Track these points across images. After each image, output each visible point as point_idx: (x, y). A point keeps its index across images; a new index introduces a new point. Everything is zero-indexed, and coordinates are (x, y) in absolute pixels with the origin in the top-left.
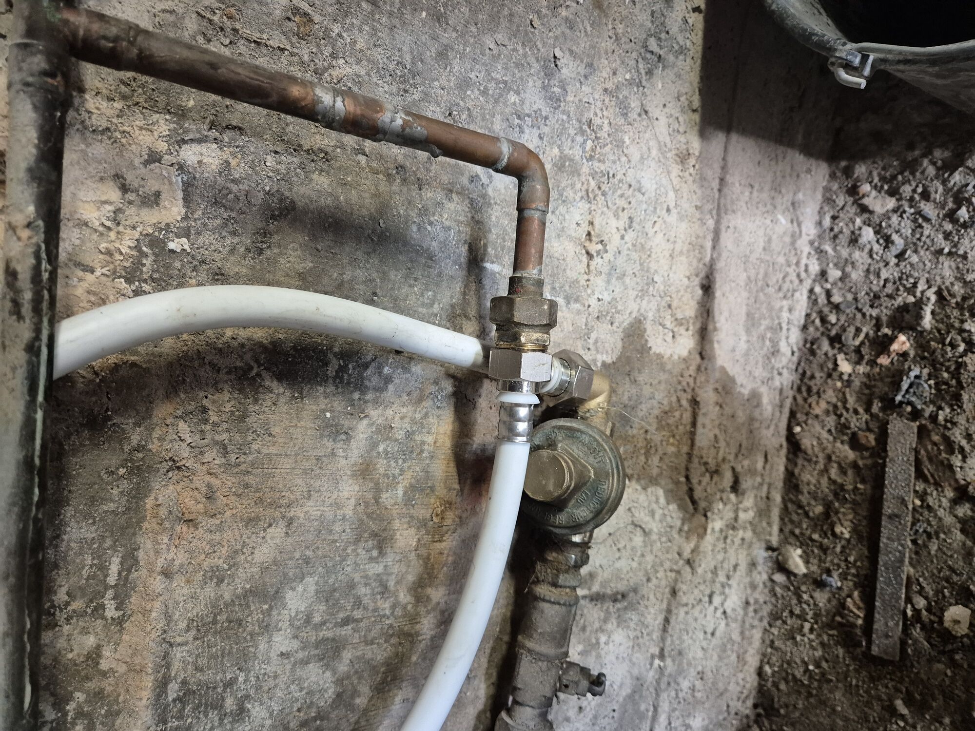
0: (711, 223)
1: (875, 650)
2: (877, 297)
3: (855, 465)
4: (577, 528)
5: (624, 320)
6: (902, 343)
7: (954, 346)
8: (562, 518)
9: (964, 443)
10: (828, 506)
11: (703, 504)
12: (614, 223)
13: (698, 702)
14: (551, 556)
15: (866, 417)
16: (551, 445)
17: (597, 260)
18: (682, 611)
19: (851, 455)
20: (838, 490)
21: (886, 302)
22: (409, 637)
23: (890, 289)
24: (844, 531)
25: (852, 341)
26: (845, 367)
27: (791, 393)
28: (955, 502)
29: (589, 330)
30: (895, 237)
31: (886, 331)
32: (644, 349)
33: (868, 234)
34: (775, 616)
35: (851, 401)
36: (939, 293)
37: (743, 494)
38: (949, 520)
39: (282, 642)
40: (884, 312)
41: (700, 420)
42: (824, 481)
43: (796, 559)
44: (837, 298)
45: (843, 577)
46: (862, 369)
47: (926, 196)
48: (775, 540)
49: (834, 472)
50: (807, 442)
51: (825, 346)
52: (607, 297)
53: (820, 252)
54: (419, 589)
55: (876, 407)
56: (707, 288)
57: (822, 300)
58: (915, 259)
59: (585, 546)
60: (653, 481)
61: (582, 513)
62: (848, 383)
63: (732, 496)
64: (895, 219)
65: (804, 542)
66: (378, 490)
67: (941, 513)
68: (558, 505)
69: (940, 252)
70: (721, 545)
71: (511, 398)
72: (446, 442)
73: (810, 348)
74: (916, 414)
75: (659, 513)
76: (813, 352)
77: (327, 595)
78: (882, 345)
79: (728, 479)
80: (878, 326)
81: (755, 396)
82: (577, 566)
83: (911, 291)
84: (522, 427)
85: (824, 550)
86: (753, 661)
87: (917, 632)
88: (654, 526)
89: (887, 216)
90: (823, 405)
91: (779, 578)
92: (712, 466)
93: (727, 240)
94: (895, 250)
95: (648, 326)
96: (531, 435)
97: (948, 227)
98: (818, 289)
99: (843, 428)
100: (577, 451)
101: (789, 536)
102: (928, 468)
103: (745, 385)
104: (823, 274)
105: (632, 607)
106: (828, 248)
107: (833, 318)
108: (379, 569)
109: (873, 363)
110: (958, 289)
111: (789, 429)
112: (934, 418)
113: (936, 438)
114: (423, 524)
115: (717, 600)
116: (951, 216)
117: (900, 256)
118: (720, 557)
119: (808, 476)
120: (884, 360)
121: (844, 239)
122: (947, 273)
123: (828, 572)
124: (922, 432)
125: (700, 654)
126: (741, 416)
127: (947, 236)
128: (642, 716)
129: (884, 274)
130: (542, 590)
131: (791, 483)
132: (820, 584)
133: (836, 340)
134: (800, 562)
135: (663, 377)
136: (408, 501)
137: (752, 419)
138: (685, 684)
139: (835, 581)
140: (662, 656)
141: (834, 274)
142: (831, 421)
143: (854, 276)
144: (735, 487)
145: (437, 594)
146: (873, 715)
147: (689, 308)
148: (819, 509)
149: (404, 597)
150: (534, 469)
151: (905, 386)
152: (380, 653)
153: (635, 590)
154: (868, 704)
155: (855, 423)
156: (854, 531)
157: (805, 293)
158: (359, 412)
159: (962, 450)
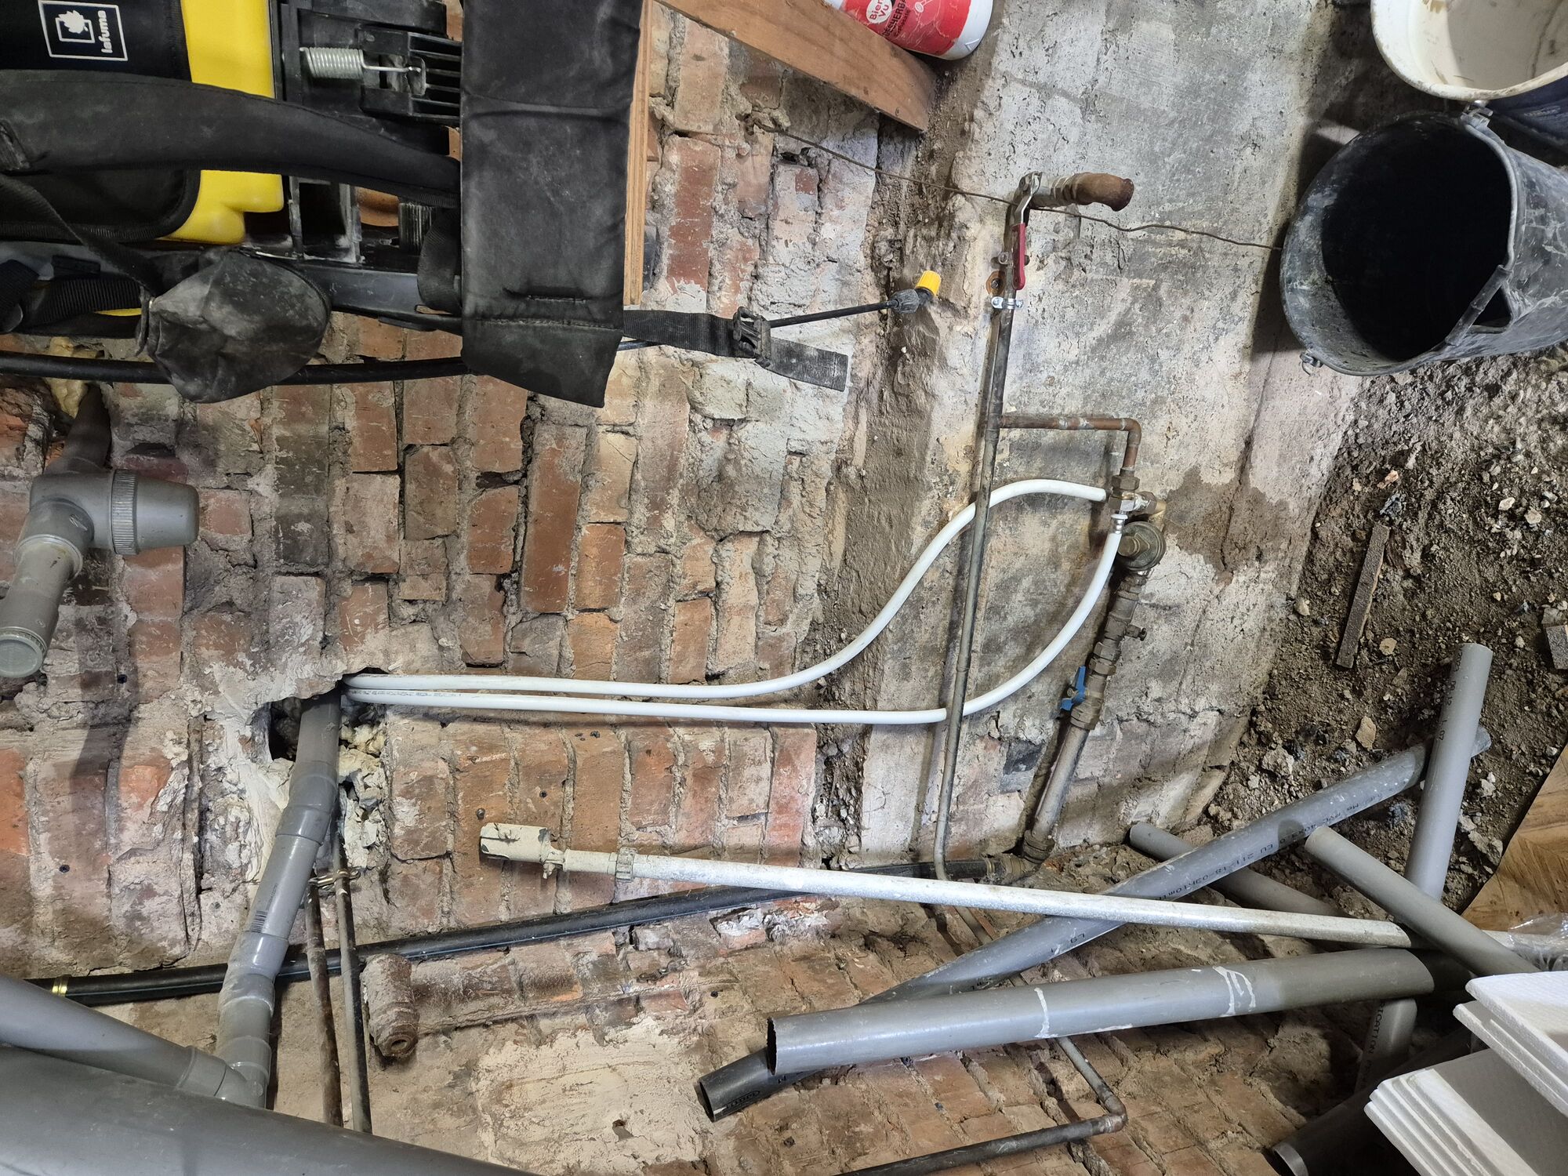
0: (1255, 406)
1: (1339, 662)
2: (1387, 442)
3: (1351, 551)
4: (1140, 568)
5: (1187, 468)
6: (1394, 475)
7: (1422, 482)
8: (1133, 564)
9: (1414, 543)
10: (1331, 574)
11: (1230, 566)
12: (1184, 420)
13: (1214, 676)
14: (1128, 579)
15: (1364, 521)
16: (1132, 533)
17: (1172, 441)
18: (1209, 623)
19: (1351, 544)
20: (1338, 565)
21: (1391, 447)
22: (1062, 605)
23: (1395, 439)
24: (1336, 591)
25: (1365, 470)
26: (1357, 487)
27: (1318, 502)
28: (1405, 578)
29: (1163, 475)
30: (1406, 403)
31: (1388, 466)
32: (1199, 481)
33: (1392, 398)
34: (1285, 641)
35: (1357, 508)
36: (1423, 446)
37: (1266, 562)
38: (1397, 588)
39: (1019, 597)
40: (1388, 452)
41: (1233, 519)
42: (1331, 559)
43: (1305, 607)
44: (1361, 441)
45: (1331, 618)
46: (1367, 490)
47: (1431, 378)
48: (1293, 594)
49: (1339, 554)
50: (1323, 534)
51: (1348, 471)
52: (1176, 457)
53: (1356, 405)
54: (1069, 586)
55: (1370, 516)
56: (1249, 443)
57: (1351, 440)
58: (1415, 420)
59: (1145, 577)
60: (1197, 551)
61: (1143, 562)
62: (1357, 498)
63: (1257, 564)
64: (1410, 390)
65: (1312, 597)
66: (1057, 546)
67: (1394, 584)
68: (1132, 558)
69: (1430, 418)
70: (1243, 590)
71: (1115, 516)
72: (1086, 529)
73: (1337, 471)
74: (1391, 523)
75: (1199, 568)
76: (1338, 475)
77: (1036, 583)
78: (1382, 474)
79: (1253, 551)
80: (1384, 462)
81: (1282, 505)
82: (1140, 585)
83: (1407, 442)
84: (1119, 527)
85: (1322, 601)
86: (1265, 666)
87: (1364, 652)
88: (1195, 575)
89: (1405, 387)
90: (1339, 510)
91: (1292, 617)
92: (1241, 544)
93: (1266, 416)
94: (1404, 412)
95: (1202, 469)
96: (1122, 531)
97: (1440, 402)
98: (1350, 432)
99: (1349, 526)
100: (1144, 537)
101: (1303, 592)
102: (1390, 556)
103: (1273, 497)
104: (1356, 422)
105: (1174, 614)
106: (1363, 405)
107: (1355, 454)
108: (1053, 576)
109: (1374, 486)
110: (1434, 445)
111: (1314, 524)
112: (1400, 525)
113: (1398, 538)
114: (1073, 561)
115: (1236, 622)
116: (1442, 395)
117: (1406, 417)
118: (1242, 597)
119: (1321, 555)
120: (1381, 486)
121: (1375, 399)
122: (1432, 433)
123: (1322, 615)
124: (1392, 532)
125: (1220, 650)
126: (1268, 516)
127: (1437, 408)
128: (1176, 674)
129: (1394, 428)
130: (1121, 593)
131: (1310, 558)
132: (1316, 623)
133: (1355, 468)
134: (1307, 608)
135: (1210, 495)
136: (1068, 552)
137: (1277, 518)
138: (1208, 664)
139: (1325, 620)
140: (1192, 645)
141: (1363, 423)
142: (1342, 521)
143: (1375, 426)
144: (1259, 558)
145: (1076, 590)
146: (1332, 699)
147: (1234, 455)
148: (1325, 577)
149: (1063, 589)
150: (1122, 543)
151: (1387, 504)
152: (1051, 608)
153: (1178, 606)
154: (1330, 693)
155: (1356, 524)
156: (1343, 591)
157: (1341, 434)
158: (1055, 517)
159: (1412, 547)
